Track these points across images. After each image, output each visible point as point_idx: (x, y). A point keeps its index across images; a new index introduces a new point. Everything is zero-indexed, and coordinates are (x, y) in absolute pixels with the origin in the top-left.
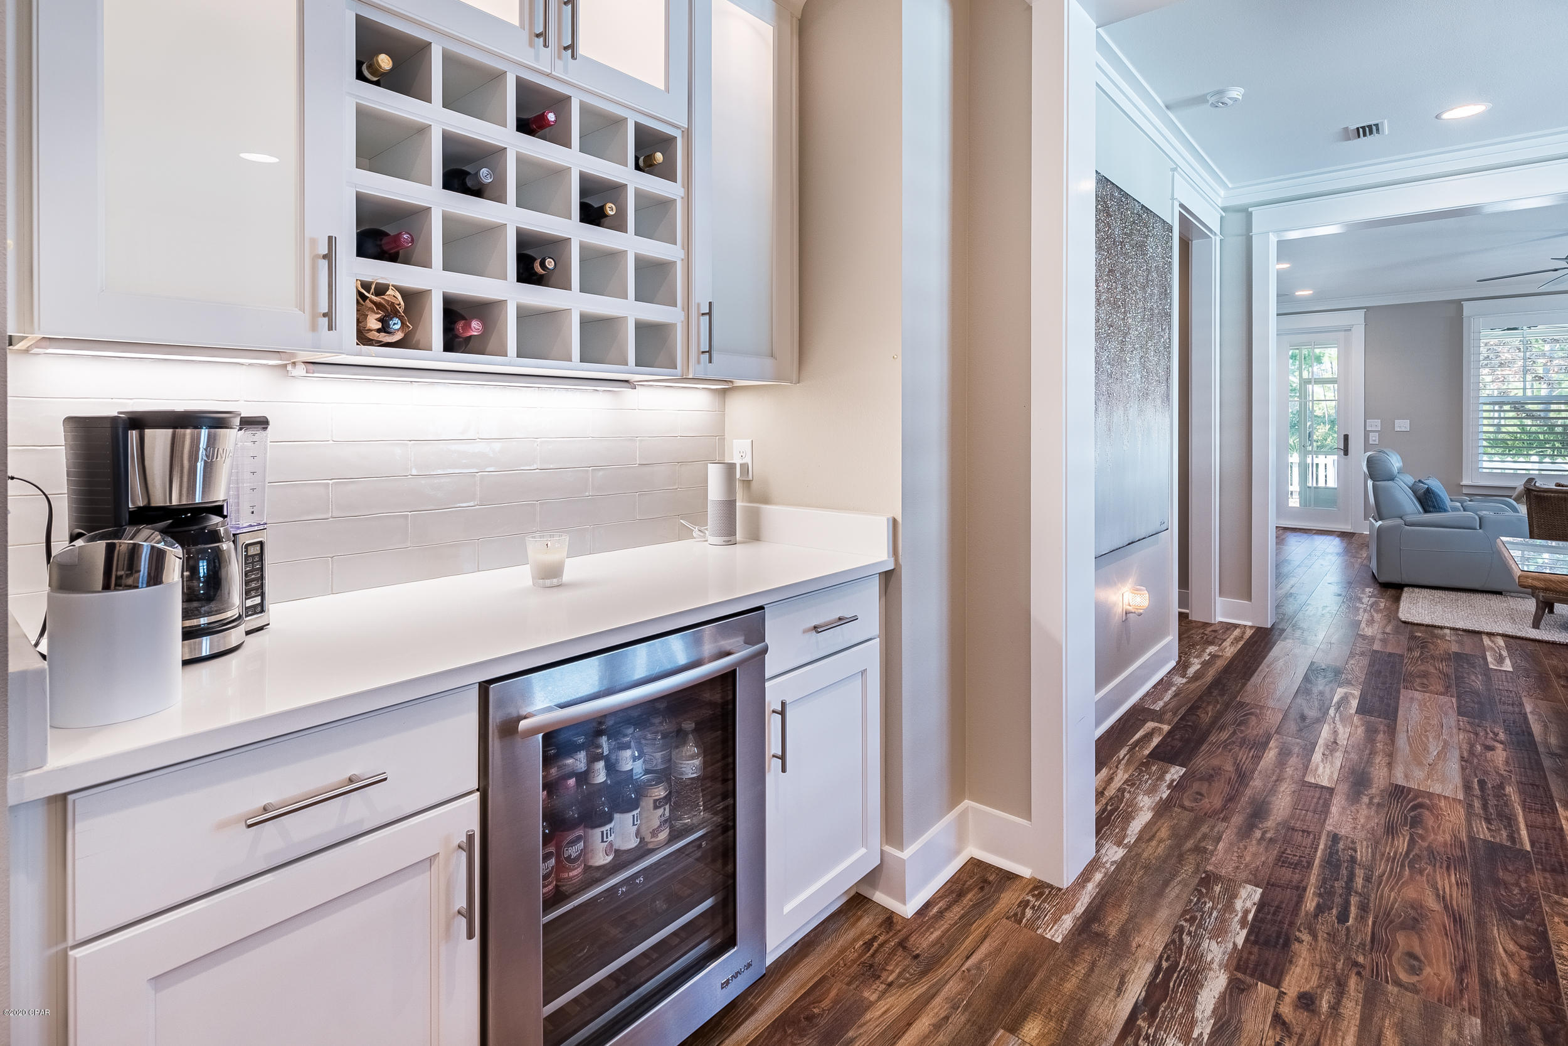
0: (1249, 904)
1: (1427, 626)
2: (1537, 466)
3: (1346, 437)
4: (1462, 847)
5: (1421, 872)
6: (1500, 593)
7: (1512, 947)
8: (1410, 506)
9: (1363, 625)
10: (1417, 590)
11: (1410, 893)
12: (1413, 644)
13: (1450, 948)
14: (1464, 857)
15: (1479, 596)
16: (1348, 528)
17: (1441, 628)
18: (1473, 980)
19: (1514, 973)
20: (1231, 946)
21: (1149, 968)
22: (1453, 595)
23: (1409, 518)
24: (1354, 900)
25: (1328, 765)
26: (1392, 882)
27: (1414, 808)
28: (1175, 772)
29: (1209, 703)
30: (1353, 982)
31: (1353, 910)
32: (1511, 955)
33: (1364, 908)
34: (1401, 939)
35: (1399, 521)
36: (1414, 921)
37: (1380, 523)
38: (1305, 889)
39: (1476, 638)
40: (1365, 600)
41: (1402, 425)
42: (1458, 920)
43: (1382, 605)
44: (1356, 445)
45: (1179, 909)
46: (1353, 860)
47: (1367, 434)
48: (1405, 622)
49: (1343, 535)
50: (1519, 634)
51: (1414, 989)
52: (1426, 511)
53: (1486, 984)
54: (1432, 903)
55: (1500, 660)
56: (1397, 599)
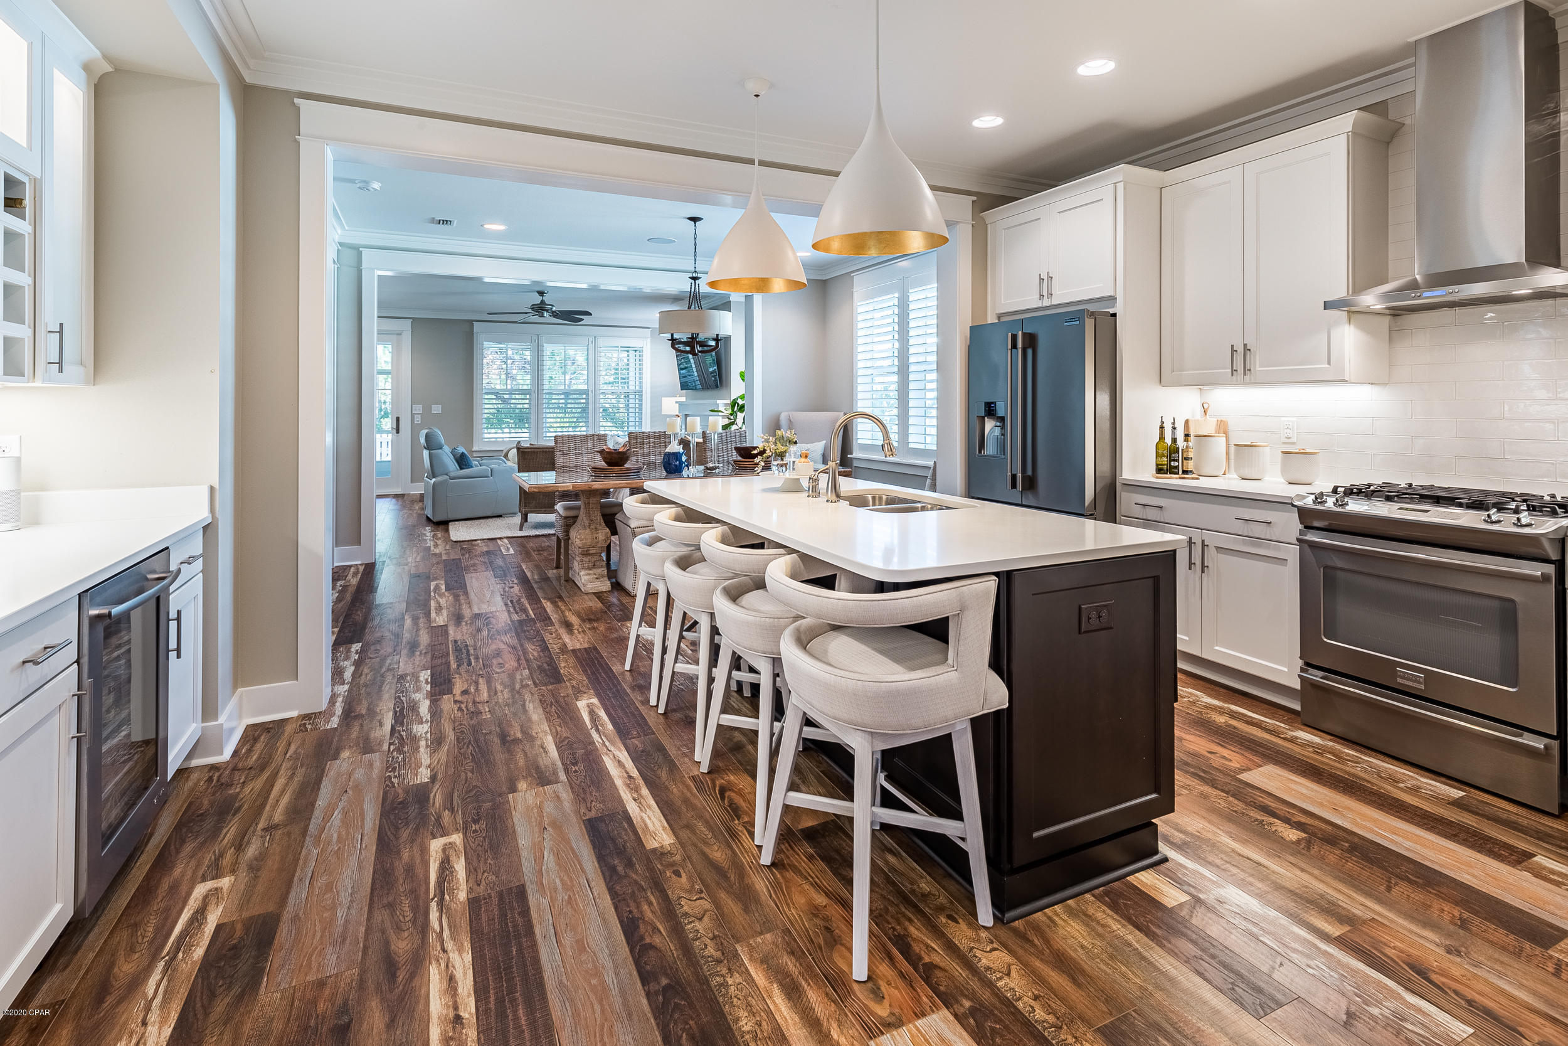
0: (426, 677)
1: (468, 541)
2: (508, 435)
3: (398, 419)
4: (509, 626)
5: (496, 639)
6: (501, 516)
7: (534, 647)
8: (452, 465)
9: (432, 548)
10: (457, 523)
11: (494, 647)
12: (463, 552)
13: (513, 656)
14: (511, 629)
15: (491, 520)
16: (399, 491)
17: (476, 540)
18: (523, 661)
19: (535, 654)
20: (425, 692)
21: (391, 714)
22: (477, 522)
23: (452, 474)
24: (472, 658)
25: (441, 617)
26: (485, 646)
27: (486, 619)
28: (356, 647)
29: (357, 610)
30: (481, 680)
31: (473, 661)
32: (534, 650)
33: (477, 658)
34: (494, 661)
35: (446, 477)
36: (498, 654)
37: (434, 480)
38: (449, 662)
39: (494, 542)
40: (428, 534)
41: (437, 409)
42: (514, 647)
43: (439, 535)
44: (405, 425)
45: (393, 691)
46: (467, 646)
47: (413, 415)
48: (455, 542)
49: (396, 496)
50: (514, 535)
51: (504, 672)
52: (461, 468)
53: (527, 661)
54: (503, 646)
55: (508, 549)
56: (447, 530)
